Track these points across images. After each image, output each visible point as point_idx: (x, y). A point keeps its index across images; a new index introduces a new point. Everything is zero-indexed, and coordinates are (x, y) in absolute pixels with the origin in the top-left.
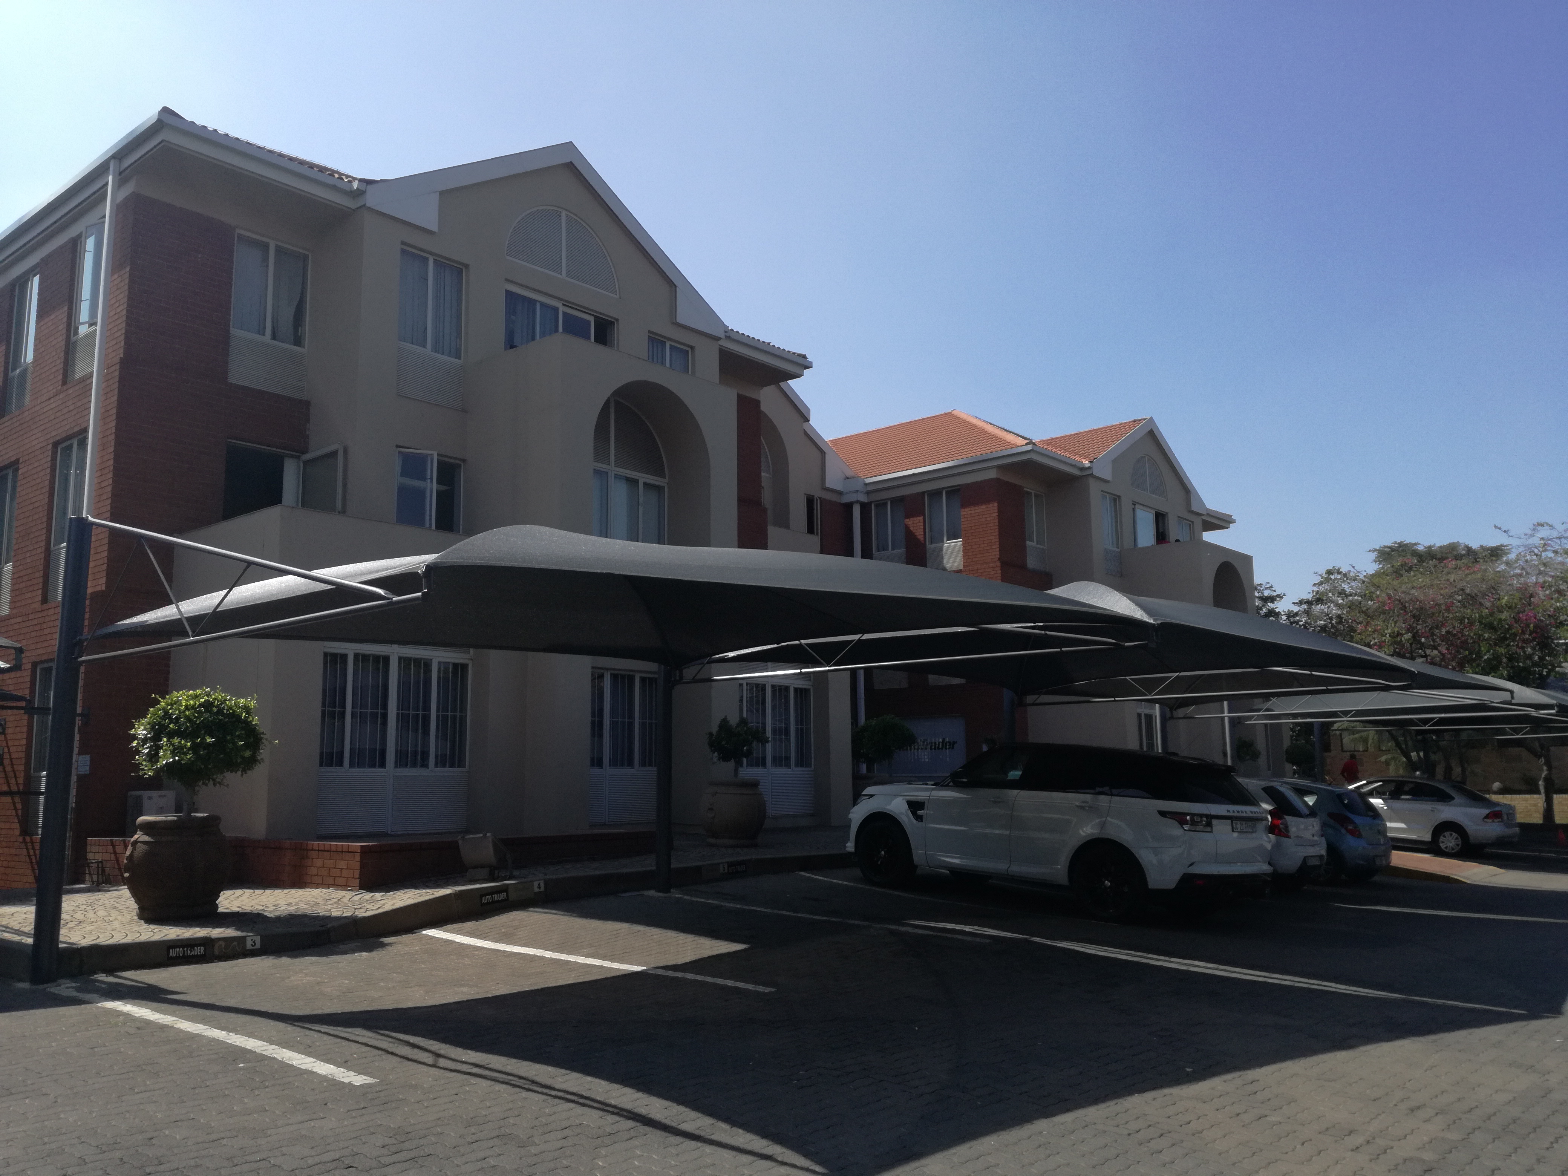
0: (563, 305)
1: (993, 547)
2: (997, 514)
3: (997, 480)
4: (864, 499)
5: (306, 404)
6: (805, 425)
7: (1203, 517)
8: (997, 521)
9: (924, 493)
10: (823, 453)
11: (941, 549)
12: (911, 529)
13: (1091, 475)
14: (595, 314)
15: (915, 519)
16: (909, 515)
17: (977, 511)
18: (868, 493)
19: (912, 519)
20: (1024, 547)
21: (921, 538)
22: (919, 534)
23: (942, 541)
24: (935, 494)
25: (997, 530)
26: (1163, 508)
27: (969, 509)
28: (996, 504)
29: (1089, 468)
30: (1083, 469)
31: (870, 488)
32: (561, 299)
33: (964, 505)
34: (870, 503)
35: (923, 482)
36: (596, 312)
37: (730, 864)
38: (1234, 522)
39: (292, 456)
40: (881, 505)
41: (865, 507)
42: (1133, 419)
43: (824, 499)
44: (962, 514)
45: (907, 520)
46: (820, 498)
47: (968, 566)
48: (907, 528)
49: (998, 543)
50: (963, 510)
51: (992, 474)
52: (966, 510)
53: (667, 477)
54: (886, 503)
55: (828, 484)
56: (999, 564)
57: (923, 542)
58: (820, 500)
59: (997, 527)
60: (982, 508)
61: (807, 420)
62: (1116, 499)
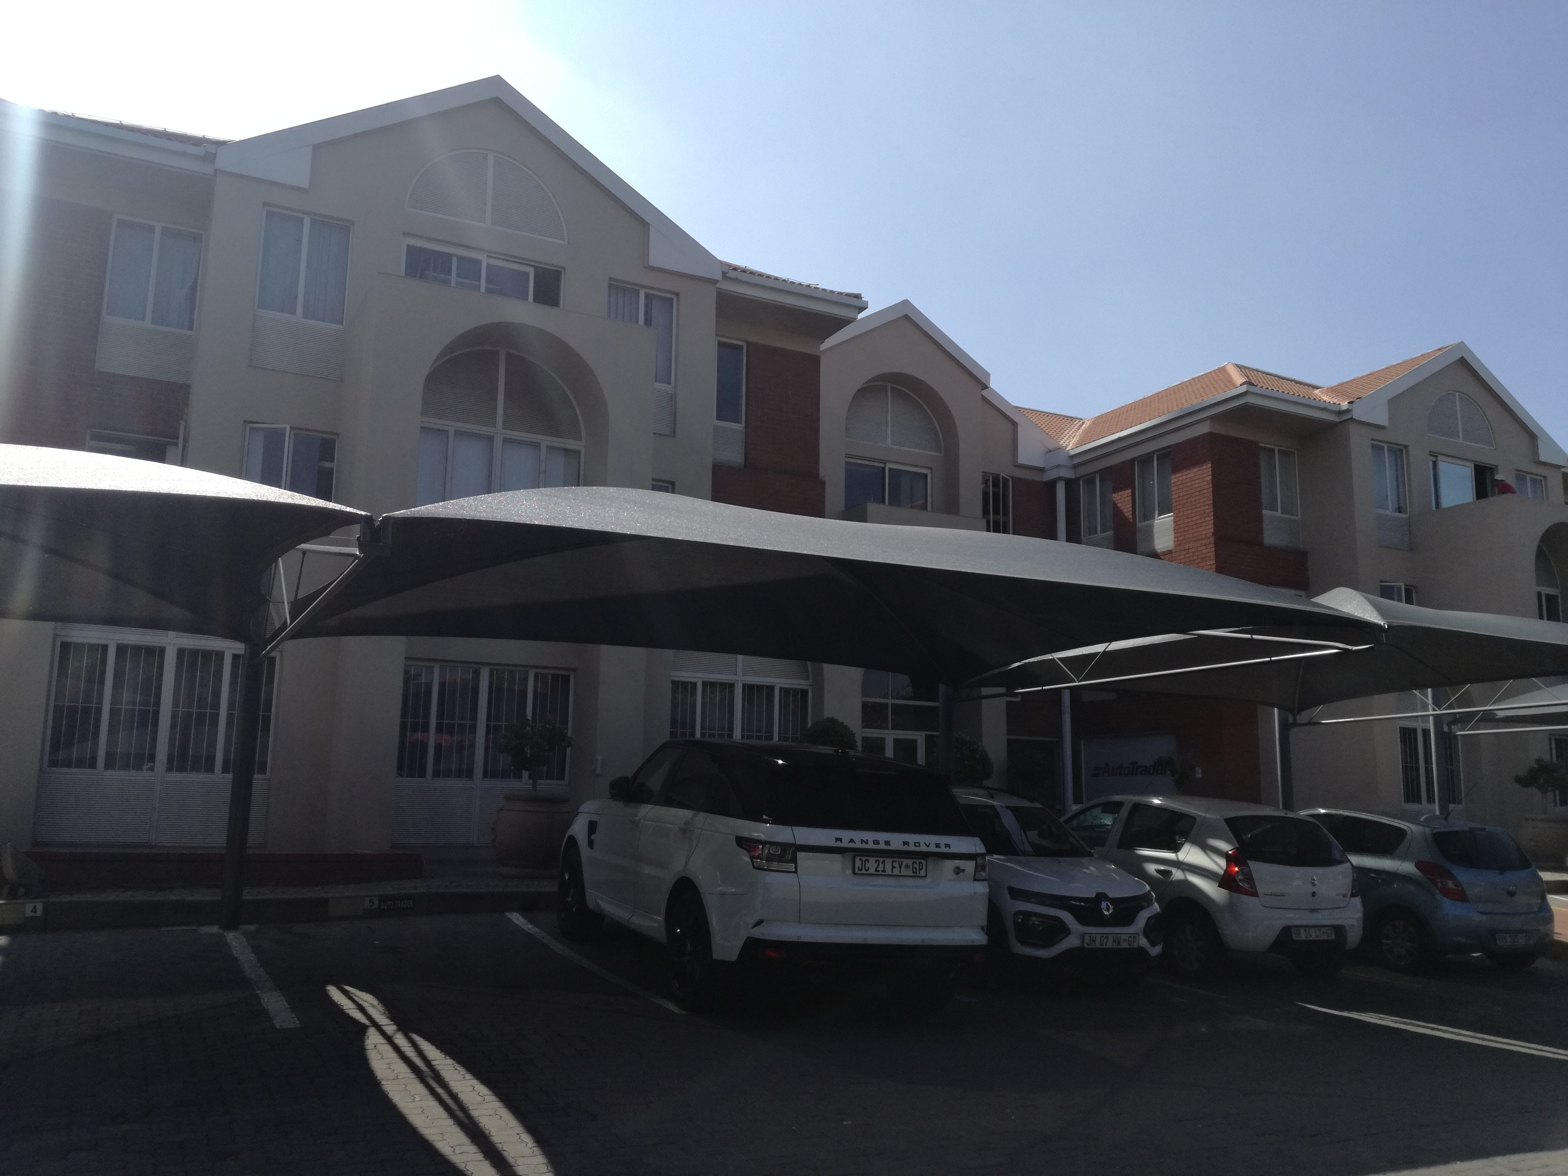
0: (489, 256)
1: (1207, 519)
2: (1210, 478)
3: (1211, 435)
4: (1069, 474)
5: (186, 388)
6: (984, 393)
7: (1563, 470)
8: (1211, 485)
9: (1132, 461)
10: (1015, 424)
11: (1150, 528)
12: (1119, 505)
13: (1351, 419)
14: (535, 264)
15: (1123, 492)
16: (1116, 490)
17: (1189, 476)
18: (1075, 467)
19: (1120, 493)
20: (1259, 518)
21: (1129, 515)
22: (1127, 510)
23: (1153, 517)
24: (1145, 460)
25: (1211, 498)
26: (1487, 459)
27: (1180, 474)
28: (1210, 465)
29: (1348, 411)
30: (1340, 413)
31: (1076, 461)
32: (486, 251)
33: (1176, 470)
34: (1077, 479)
35: (1129, 448)
36: (541, 263)
37: (382, 899)
39: (169, 444)
40: (1089, 481)
41: (1071, 485)
43: (1020, 479)
44: (1173, 481)
45: (1114, 495)
46: (1012, 477)
47: (1179, 545)
48: (1115, 505)
49: (1212, 514)
50: (1173, 477)
51: (1204, 429)
52: (1177, 476)
53: (583, 439)
54: (1094, 478)
55: (1022, 459)
56: (1212, 540)
57: (1131, 521)
58: (1013, 480)
59: (1211, 494)
60: (1194, 472)
61: (985, 387)
62: (1399, 452)
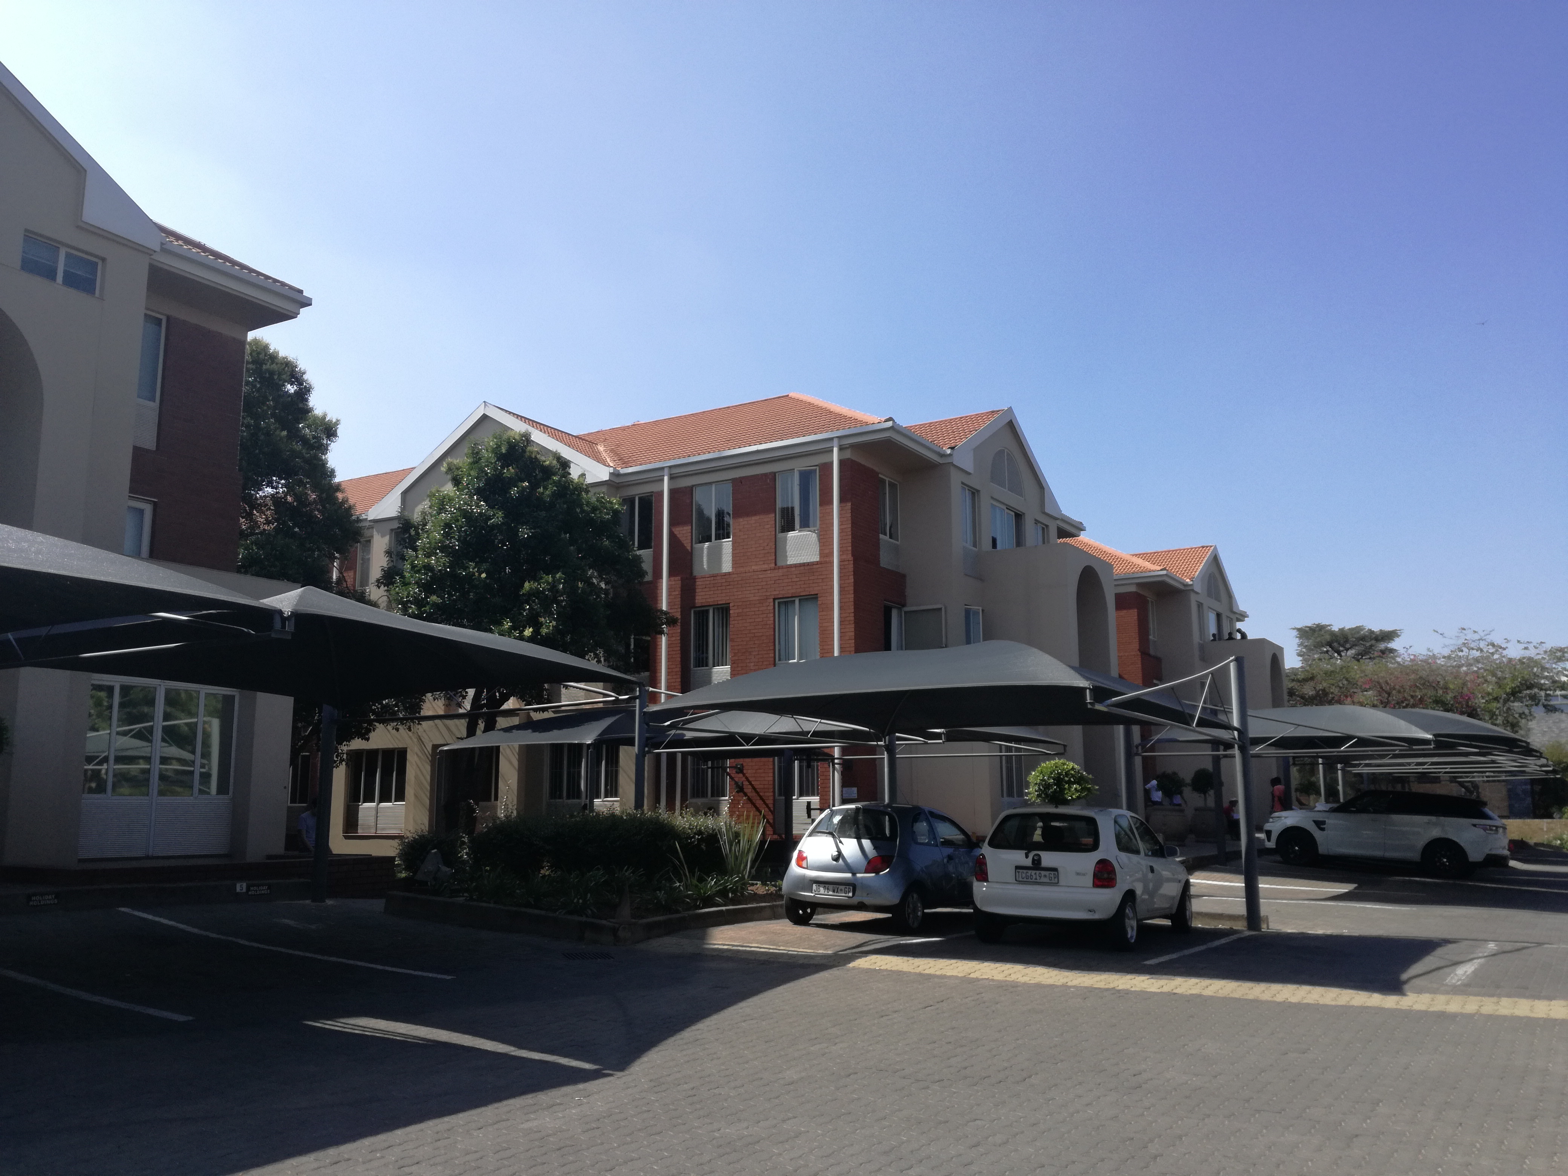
0: (1007, 508)
2: (1136, 616)
3: (1136, 593)
5: (903, 576)
7: (1236, 612)
8: (1136, 621)
14: (1016, 512)
25: (1136, 627)
26: (1220, 610)
28: (1135, 609)
32: (1006, 505)
36: (1016, 509)
38: (1247, 617)
39: (895, 607)
42: (1201, 545)
51: (1133, 589)
59: (1136, 625)
